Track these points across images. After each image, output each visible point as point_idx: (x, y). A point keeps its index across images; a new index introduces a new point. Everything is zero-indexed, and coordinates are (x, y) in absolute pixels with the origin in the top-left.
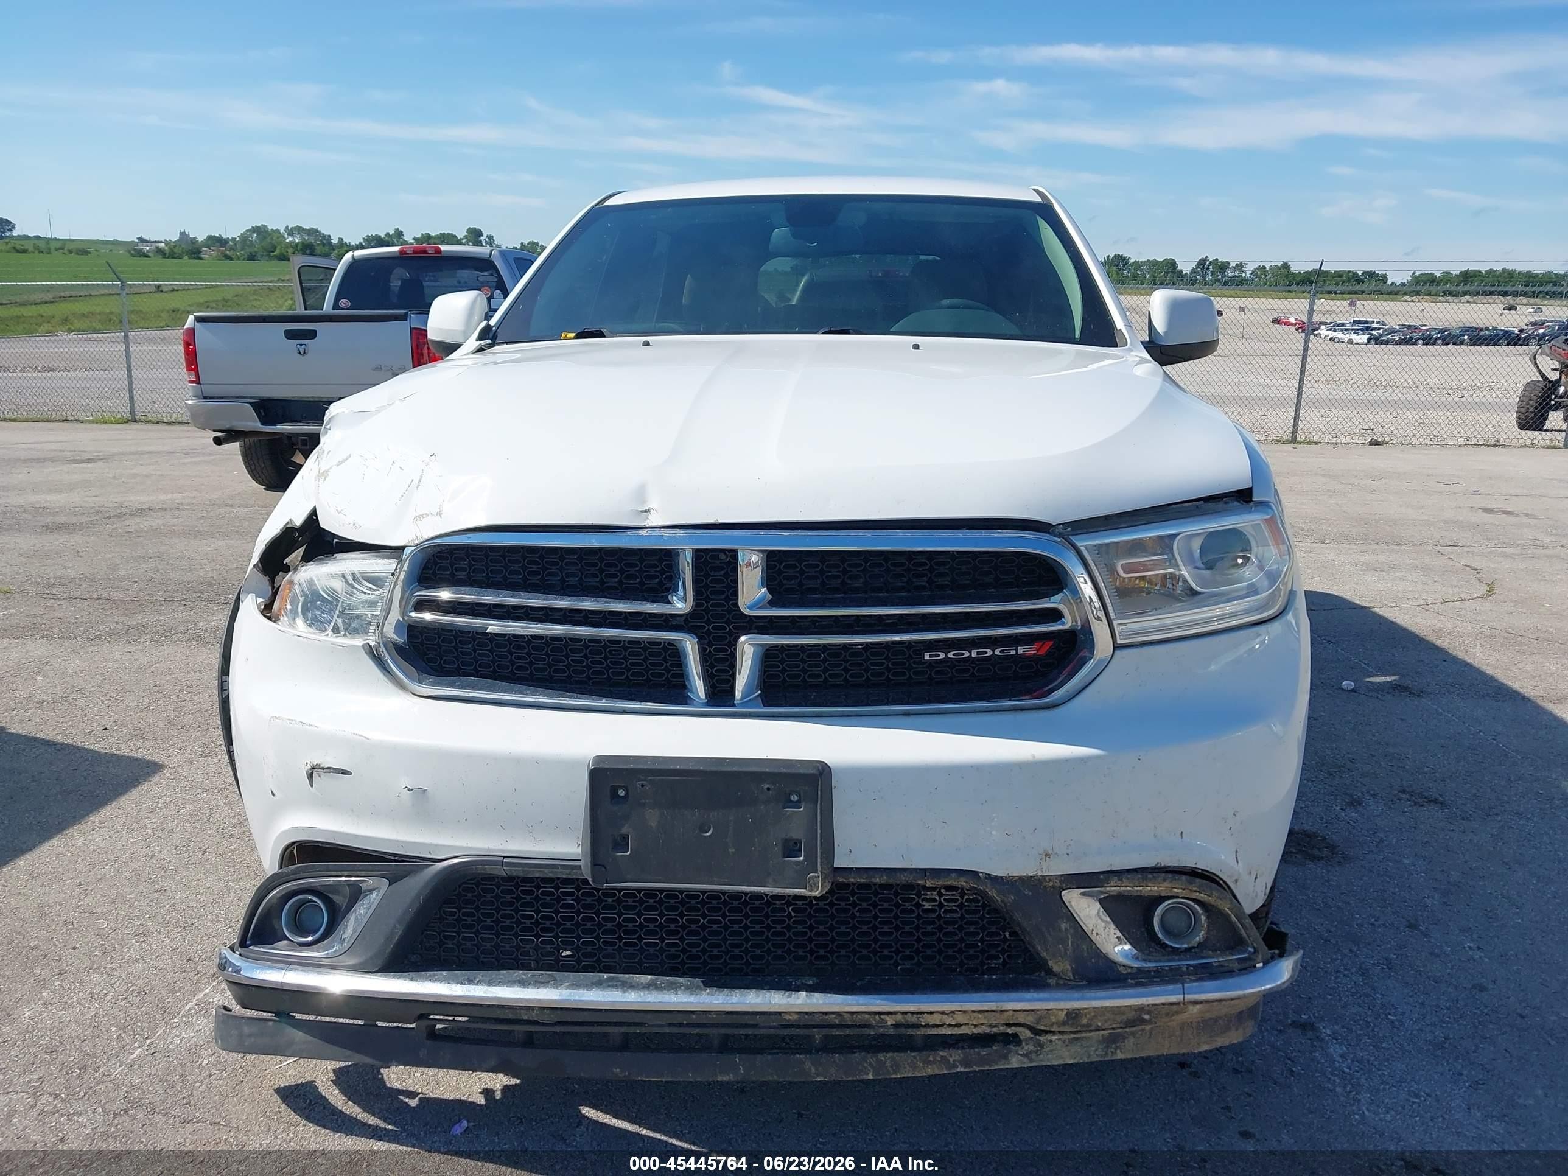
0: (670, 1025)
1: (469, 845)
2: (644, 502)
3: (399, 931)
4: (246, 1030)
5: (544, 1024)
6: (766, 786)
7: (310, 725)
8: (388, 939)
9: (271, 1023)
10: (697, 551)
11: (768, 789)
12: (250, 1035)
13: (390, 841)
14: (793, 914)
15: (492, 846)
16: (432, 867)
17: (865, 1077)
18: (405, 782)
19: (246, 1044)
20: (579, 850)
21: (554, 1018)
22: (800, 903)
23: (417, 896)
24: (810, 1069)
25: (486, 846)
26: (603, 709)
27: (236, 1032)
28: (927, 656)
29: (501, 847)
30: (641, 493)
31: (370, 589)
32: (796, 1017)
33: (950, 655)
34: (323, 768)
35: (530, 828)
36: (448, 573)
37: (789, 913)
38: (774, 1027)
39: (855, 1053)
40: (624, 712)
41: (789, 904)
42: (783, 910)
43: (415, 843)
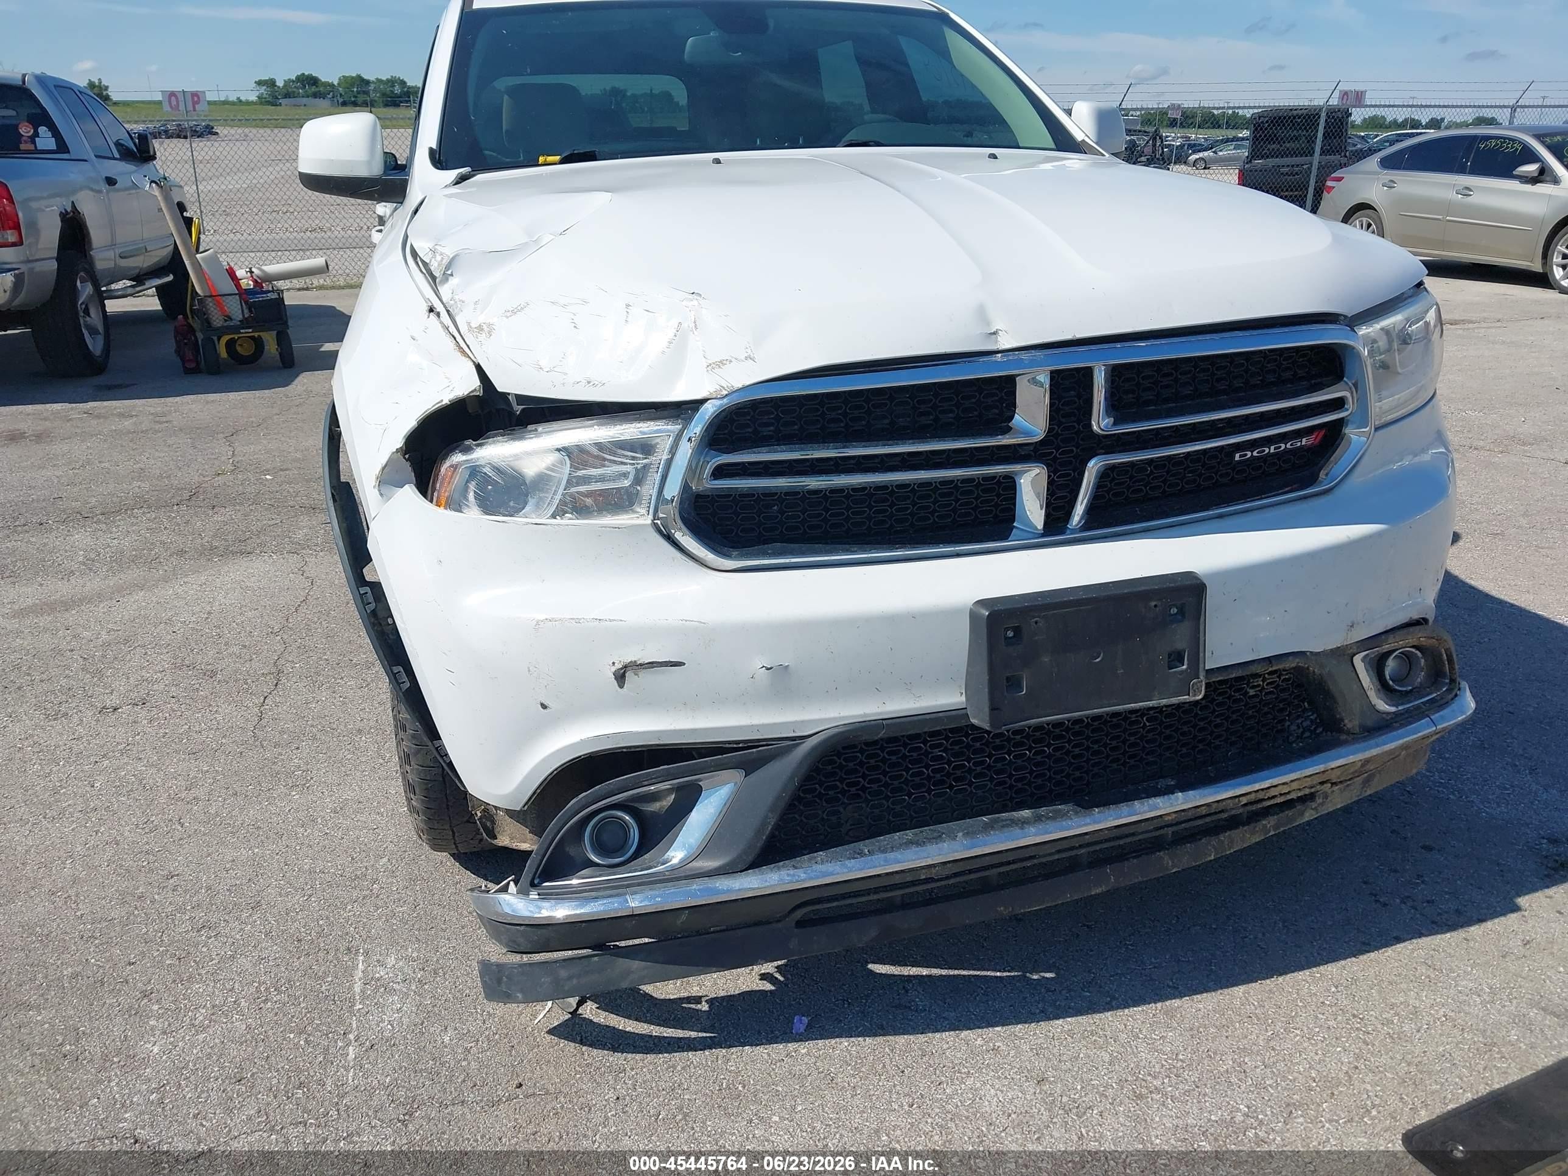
0: (1059, 851)
1: (842, 715)
2: (988, 323)
3: (772, 821)
4: (563, 973)
5: (941, 880)
6: (1153, 603)
7: (610, 620)
8: (759, 832)
9: (596, 959)
10: (1052, 372)
11: (1156, 606)
12: (570, 978)
13: (741, 728)
14: (1148, 724)
15: (868, 711)
16: (804, 745)
17: (1209, 859)
18: (758, 663)
19: (566, 988)
20: (963, 698)
21: (947, 872)
22: (1151, 712)
23: (791, 778)
24: (1168, 863)
25: (861, 712)
26: (939, 555)
27: (548, 980)
28: (1237, 457)
29: (879, 710)
30: (982, 314)
31: (633, 458)
32: (1174, 816)
33: (1255, 454)
34: (641, 665)
35: (908, 685)
36: (750, 430)
37: (1145, 723)
38: (1151, 831)
39: (1200, 839)
40: (958, 555)
41: (1142, 715)
42: (1137, 722)
43: (775, 724)
